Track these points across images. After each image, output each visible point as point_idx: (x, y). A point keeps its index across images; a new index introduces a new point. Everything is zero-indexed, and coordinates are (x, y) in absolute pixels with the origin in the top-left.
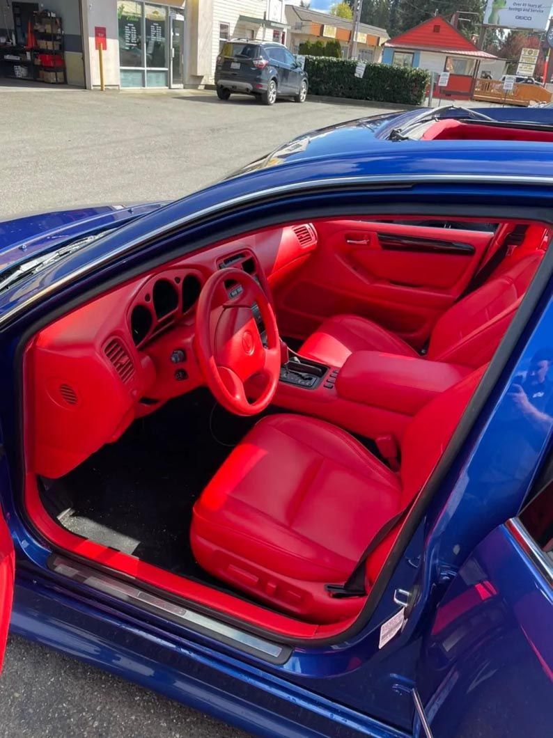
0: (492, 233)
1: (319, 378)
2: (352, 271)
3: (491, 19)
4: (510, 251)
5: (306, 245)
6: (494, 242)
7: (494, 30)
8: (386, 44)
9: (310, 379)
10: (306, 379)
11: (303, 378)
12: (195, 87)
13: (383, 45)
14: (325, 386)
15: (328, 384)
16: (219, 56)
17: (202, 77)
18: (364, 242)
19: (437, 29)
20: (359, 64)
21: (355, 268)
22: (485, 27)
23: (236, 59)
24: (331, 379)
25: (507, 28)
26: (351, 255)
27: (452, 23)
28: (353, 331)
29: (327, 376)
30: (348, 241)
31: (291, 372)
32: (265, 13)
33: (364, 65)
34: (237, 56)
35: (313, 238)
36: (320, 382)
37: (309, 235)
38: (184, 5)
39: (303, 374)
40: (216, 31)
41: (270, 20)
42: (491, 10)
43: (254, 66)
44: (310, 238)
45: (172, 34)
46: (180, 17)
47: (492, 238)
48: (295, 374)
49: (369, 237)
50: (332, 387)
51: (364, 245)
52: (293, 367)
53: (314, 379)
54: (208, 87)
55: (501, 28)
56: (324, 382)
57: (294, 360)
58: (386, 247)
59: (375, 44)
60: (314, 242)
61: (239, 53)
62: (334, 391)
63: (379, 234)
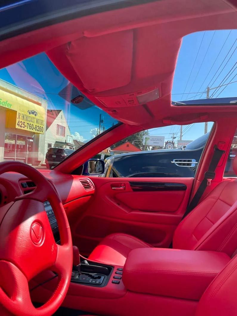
0: (193, 178)
1: (106, 276)
2: (117, 205)
3: (145, 143)
4: (209, 182)
5: (88, 190)
6: (196, 181)
7: (147, 147)
8: (111, 151)
9: (99, 278)
10: (96, 278)
11: (93, 277)
12: (38, 165)
13: (110, 151)
14: (113, 283)
15: (114, 280)
16: (47, 153)
17: (40, 162)
18: (121, 188)
19: (128, 146)
20: (102, 155)
21: (119, 204)
22: (144, 146)
23: (54, 154)
24: (116, 276)
25: (151, 146)
26: (115, 197)
27: (133, 143)
28: (124, 244)
29: (113, 274)
30: (113, 188)
31: (83, 274)
32: (66, 140)
33: (104, 155)
34: (55, 153)
35: (92, 187)
36: (108, 279)
37: (89, 185)
38: (33, 136)
39: (93, 274)
40: (46, 145)
41: (68, 142)
42: (145, 140)
43: (62, 156)
44: (90, 187)
45: (28, 146)
46: (31, 140)
47: (194, 180)
48: (86, 274)
49: (125, 185)
50: (119, 283)
51: (122, 190)
52: (84, 269)
53: (102, 278)
54: (43, 165)
55: (149, 146)
56: (112, 279)
57: (84, 263)
58: (135, 190)
59: (107, 152)
60: (92, 189)
61: (56, 152)
62: (121, 286)
63: (130, 183)
